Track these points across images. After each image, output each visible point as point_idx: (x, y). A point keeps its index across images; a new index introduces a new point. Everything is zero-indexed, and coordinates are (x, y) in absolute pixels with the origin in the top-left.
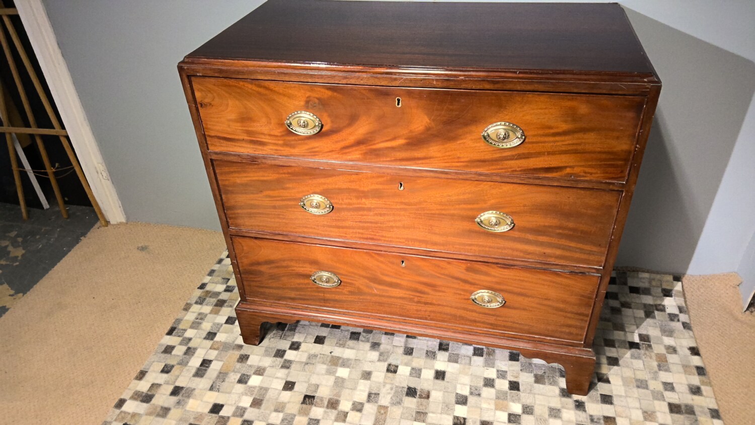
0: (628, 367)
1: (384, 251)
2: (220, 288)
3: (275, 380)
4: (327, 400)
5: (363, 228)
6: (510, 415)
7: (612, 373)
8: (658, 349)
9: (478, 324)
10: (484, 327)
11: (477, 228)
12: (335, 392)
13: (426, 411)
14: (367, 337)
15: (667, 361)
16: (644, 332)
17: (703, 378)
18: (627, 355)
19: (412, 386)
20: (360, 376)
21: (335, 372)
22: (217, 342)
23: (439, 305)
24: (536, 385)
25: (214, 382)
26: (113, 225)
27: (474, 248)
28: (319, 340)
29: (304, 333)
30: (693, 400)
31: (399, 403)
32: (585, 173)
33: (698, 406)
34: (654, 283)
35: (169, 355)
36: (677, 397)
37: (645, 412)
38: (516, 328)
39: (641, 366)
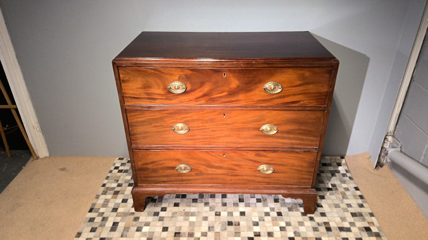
0: (329, 199)
1: (215, 150)
2: (115, 185)
3: (157, 228)
4: (187, 233)
5: (205, 139)
6: (280, 228)
7: (323, 202)
8: (341, 190)
9: (261, 183)
10: (264, 185)
11: (260, 133)
12: (191, 229)
13: (240, 231)
14: (201, 200)
15: (346, 195)
16: (333, 183)
17: (363, 200)
18: (328, 194)
19: (230, 221)
20: (202, 219)
21: (189, 219)
22: (119, 213)
23: (242, 175)
24: (290, 212)
25: (122, 233)
26: (41, 158)
27: (259, 144)
28: (176, 205)
29: (167, 202)
30: (361, 210)
31: (225, 229)
32: (309, 103)
33: (364, 212)
34: (332, 161)
35: (93, 223)
36: (354, 209)
37: (341, 218)
38: (279, 183)
39: (335, 198)
